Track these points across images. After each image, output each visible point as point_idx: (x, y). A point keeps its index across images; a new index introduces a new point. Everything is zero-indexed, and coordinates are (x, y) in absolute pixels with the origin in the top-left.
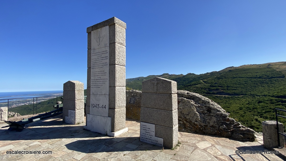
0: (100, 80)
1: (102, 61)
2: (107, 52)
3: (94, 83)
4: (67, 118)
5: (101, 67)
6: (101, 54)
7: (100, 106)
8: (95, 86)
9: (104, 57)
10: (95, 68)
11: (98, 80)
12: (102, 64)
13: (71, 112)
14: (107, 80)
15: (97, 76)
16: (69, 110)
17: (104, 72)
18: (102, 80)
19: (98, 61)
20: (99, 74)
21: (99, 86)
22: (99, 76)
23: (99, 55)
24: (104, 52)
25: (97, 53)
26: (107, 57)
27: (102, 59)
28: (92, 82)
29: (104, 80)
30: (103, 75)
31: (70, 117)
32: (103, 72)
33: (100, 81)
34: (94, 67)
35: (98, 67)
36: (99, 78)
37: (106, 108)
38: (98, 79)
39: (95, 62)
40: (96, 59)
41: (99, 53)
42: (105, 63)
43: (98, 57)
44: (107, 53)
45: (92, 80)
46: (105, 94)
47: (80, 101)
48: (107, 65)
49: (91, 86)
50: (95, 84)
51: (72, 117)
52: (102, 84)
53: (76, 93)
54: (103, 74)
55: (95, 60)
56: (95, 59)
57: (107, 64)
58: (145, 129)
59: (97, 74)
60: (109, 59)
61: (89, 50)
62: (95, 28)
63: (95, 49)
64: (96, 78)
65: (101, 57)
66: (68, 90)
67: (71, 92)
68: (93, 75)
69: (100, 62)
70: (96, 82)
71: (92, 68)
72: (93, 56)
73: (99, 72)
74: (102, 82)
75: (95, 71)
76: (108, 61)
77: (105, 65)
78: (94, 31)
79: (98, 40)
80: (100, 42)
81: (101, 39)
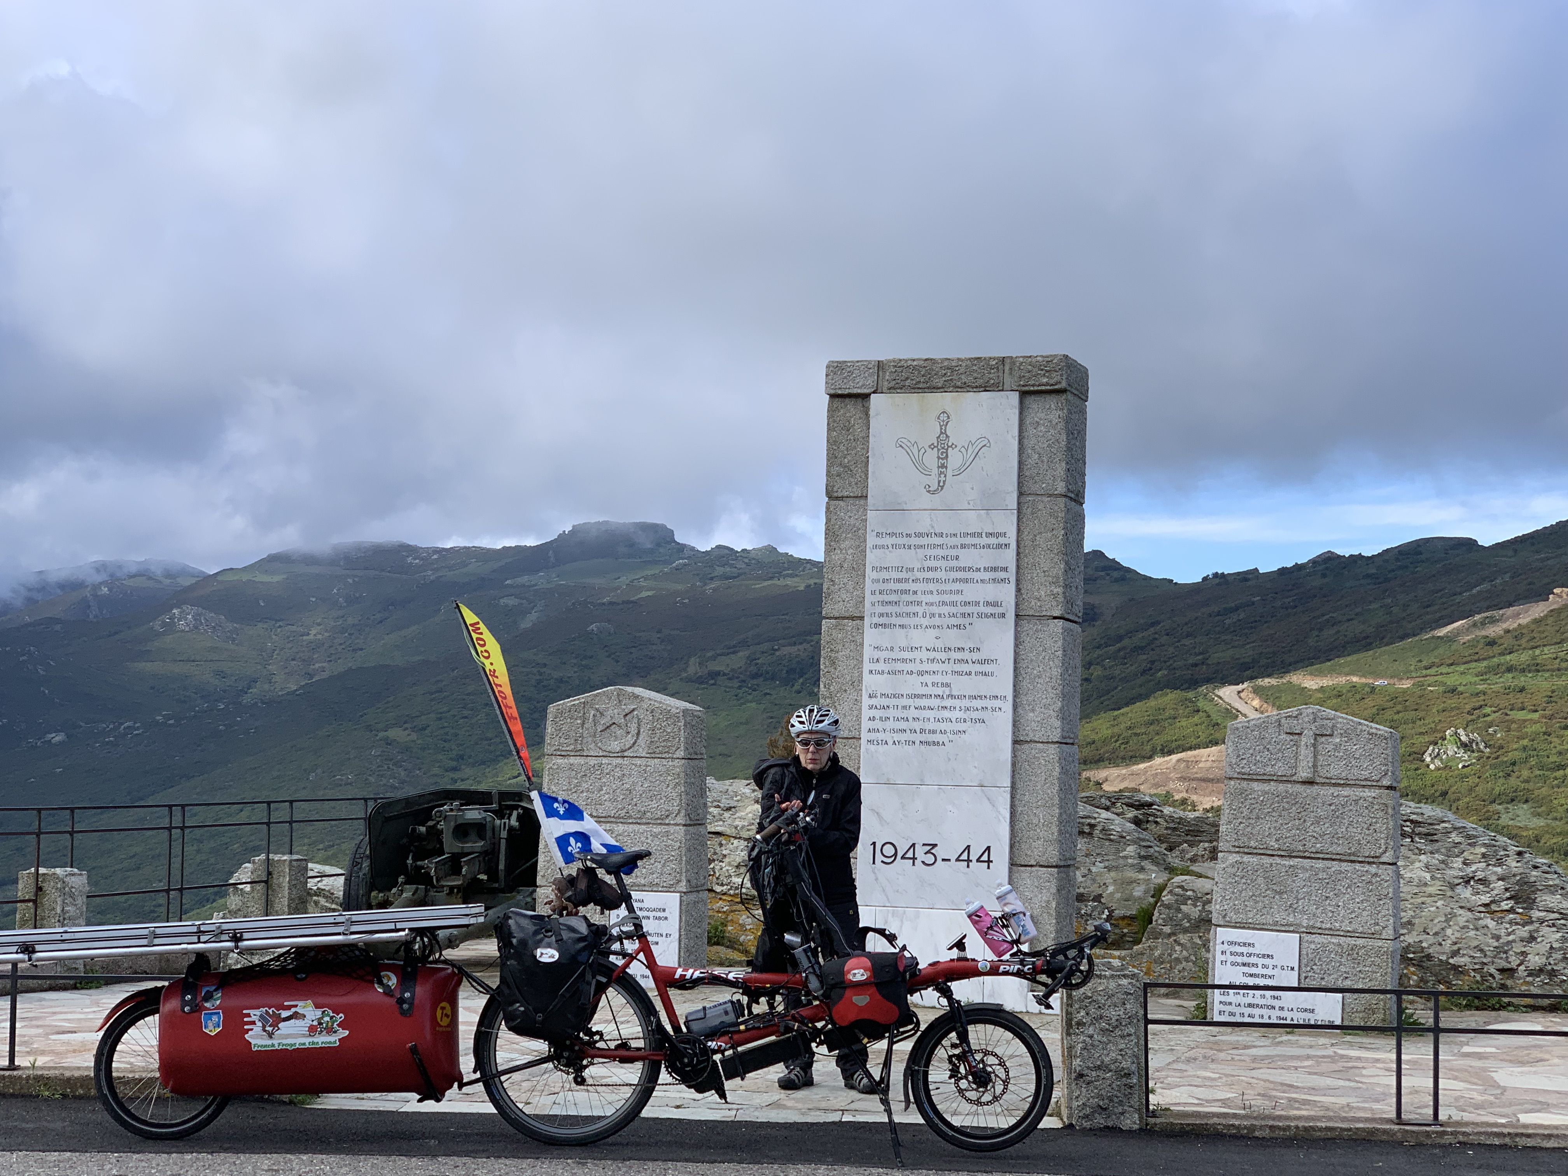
0: (948, 703)
1: (958, 592)
2: (1002, 540)
3: (891, 713)
5: (958, 627)
6: (954, 547)
7: (949, 849)
8: (903, 737)
9: (979, 570)
10: (902, 626)
11: (925, 702)
12: (962, 610)
14: (997, 703)
15: (921, 673)
17: (975, 656)
18: (957, 703)
19: (932, 586)
20: (935, 667)
21: (939, 738)
22: (938, 678)
23: (932, 552)
24: (976, 541)
25: (919, 535)
26: (1005, 569)
27: (966, 581)
28: (871, 707)
29: (978, 703)
30: (969, 674)
32: (965, 655)
33: (944, 704)
34: (896, 621)
36: (939, 691)
37: (989, 861)
38: (928, 696)
39: (906, 592)
40: (910, 570)
41: (938, 541)
42: (988, 604)
43: (932, 563)
44: (999, 546)
45: (872, 697)
46: (981, 786)
48: (1003, 615)
49: (865, 736)
50: (902, 725)
52: (962, 726)
54: (965, 668)
55: (904, 575)
56: (898, 569)
57: (1000, 610)
58: (1245, 960)
59: (918, 661)
60: (1012, 587)
61: (841, 503)
62: (908, 383)
63: (897, 509)
64: (913, 684)
65: (954, 563)
66: (604, 754)
67: (636, 765)
68: (880, 666)
69: (945, 592)
70: (913, 713)
71: (876, 620)
72: (883, 547)
73: (932, 655)
74: (958, 714)
75: (903, 644)
76: (1007, 594)
77: (986, 616)
78: (899, 398)
79: (931, 459)
80: (949, 473)
81: (955, 459)
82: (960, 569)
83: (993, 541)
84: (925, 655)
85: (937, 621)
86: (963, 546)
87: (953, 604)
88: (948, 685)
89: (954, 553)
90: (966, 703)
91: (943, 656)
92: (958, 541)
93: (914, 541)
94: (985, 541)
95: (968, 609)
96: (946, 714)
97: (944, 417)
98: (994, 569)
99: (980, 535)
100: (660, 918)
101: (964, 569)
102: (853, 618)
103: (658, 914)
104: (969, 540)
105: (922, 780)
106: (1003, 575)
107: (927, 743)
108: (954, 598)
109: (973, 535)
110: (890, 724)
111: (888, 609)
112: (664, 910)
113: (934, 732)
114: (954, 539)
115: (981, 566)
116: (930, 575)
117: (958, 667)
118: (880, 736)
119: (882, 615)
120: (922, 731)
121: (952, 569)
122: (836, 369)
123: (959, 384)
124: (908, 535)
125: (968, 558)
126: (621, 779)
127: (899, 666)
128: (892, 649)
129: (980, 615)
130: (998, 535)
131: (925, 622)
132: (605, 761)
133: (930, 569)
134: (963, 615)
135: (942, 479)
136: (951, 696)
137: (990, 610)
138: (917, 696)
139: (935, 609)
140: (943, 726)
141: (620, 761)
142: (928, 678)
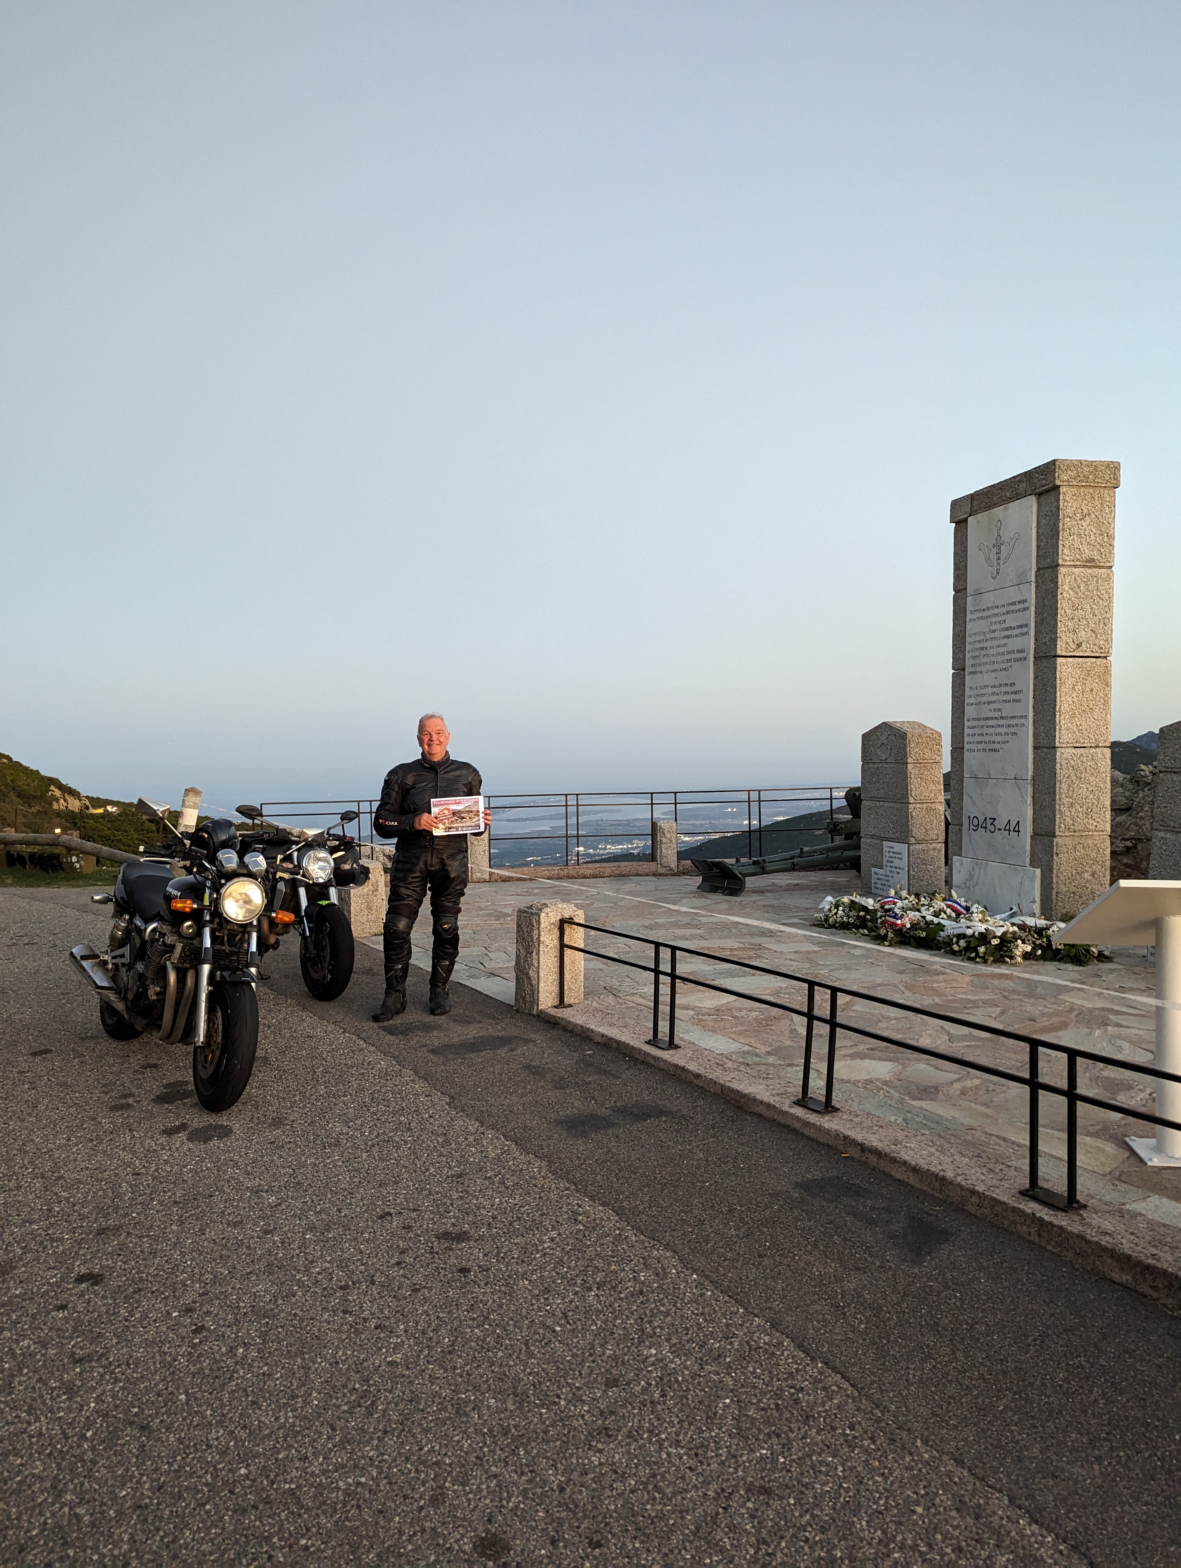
0: (1001, 722)
1: (1005, 645)
2: (1026, 605)
3: (977, 731)
4: (877, 874)
5: (1005, 669)
6: (1003, 614)
7: (1001, 823)
8: (980, 746)
9: (1014, 628)
10: (981, 672)
11: (990, 723)
12: (1007, 657)
13: (892, 850)
14: (1026, 721)
15: (989, 703)
16: (885, 843)
17: (1013, 689)
18: (1004, 722)
19: (994, 643)
20: (994, 698)
21: (997, 746)
22: (996, 706)
23: (994, 619)
24: (1014, 608)
25: (988, 609)
26: (1030, 625)
27: (1008, 637)
28: (969, 727)
29: (1014, 722)
30: (1009, 701)
31: (891, 872)
32: (1008, 689)
33: (999, 723)
34: (978, 669)
35: (991, 668)
36: (996, 714)
37: (1019, 831)
38: (992, 719)
39: (982, 649)
40: (984, 633)
41: (996, 611)
42: (1019, 651)
43: (993, 628)
44: (1024, 609)
45: (968, 720)
46: (1015, 779)
47: (925, 806)
48: (1025, 659)
49: (966, 747)
50: (980, 739)
51: (898, 870)
52: (1007, 738)
53: (913, 772)
54: (1008, 697)
55: (982, 637)
56: (979, 633)
57: (1026, 655)
59: (987, 695)
60: (1033, 636)
61: (960, 594)
63: (977, 593)
64: (985, 711)
65: (1003, 625)
67: (891, 768)
68: (972, 700)
69: (999, 646)
70: (986, 730)
71: (970, 669)
72: (973, 619)
73: (994, 690)
74: (1005, 730)
75: (981, 684)
76: (1031, 643)
77: (1018, 660)
78: (979, 516)
79: (993, 555)
80: (1001, 562)
81: (1004, 552)
82: (1007, 629)
83: (1021, 606)
84: (990, 690)
85: (996, 667)
86: (1008, 613)
87: (1003, 654)
88: (1000, 710)
89: (1002, 618)
90: (1008, 722)
91: (997, 690)
92: (1005, 609)
93: (986, 613)
94: (1018, 607)
95: (1010, 657)
96: (1000, 730)
97: (999, 524)
98: (1025, 626)
99: (1014, 603)
100: (900, 858)
102: (963, 670)
103: (900, 856)
104: (1010, 608)
105: (989, 776)
106: (1029, 629)
107: (991, 751)
109: (1012, 604)
110: (975, 739)
111: (975, 661)
113: (995, 742)
114: (1003, 608)
115: (1015, 625)
116: (993, 635)
117: (1005, 697)
118: (972, 747)
119: (973, 666)
120: (989, 742)
121: (1002, 629)
122: (955, 504)
123: (1005, 498)
124: (984, 610)
125: (1010, 620)
126: (886, 776)
127: (980, 699)
128: (977, 688)
129: (1014, 660)
130: (1027, 601)
132: (881, 765)
133: (993, 631)
134: (1008, 661)
135: (998, 567)
136: (1002, 718)
137: (1019, 656)
138: (988, 719)
139: (995, 659)
140: (998, 738)
141: (886, 765)
142: (992, 706)
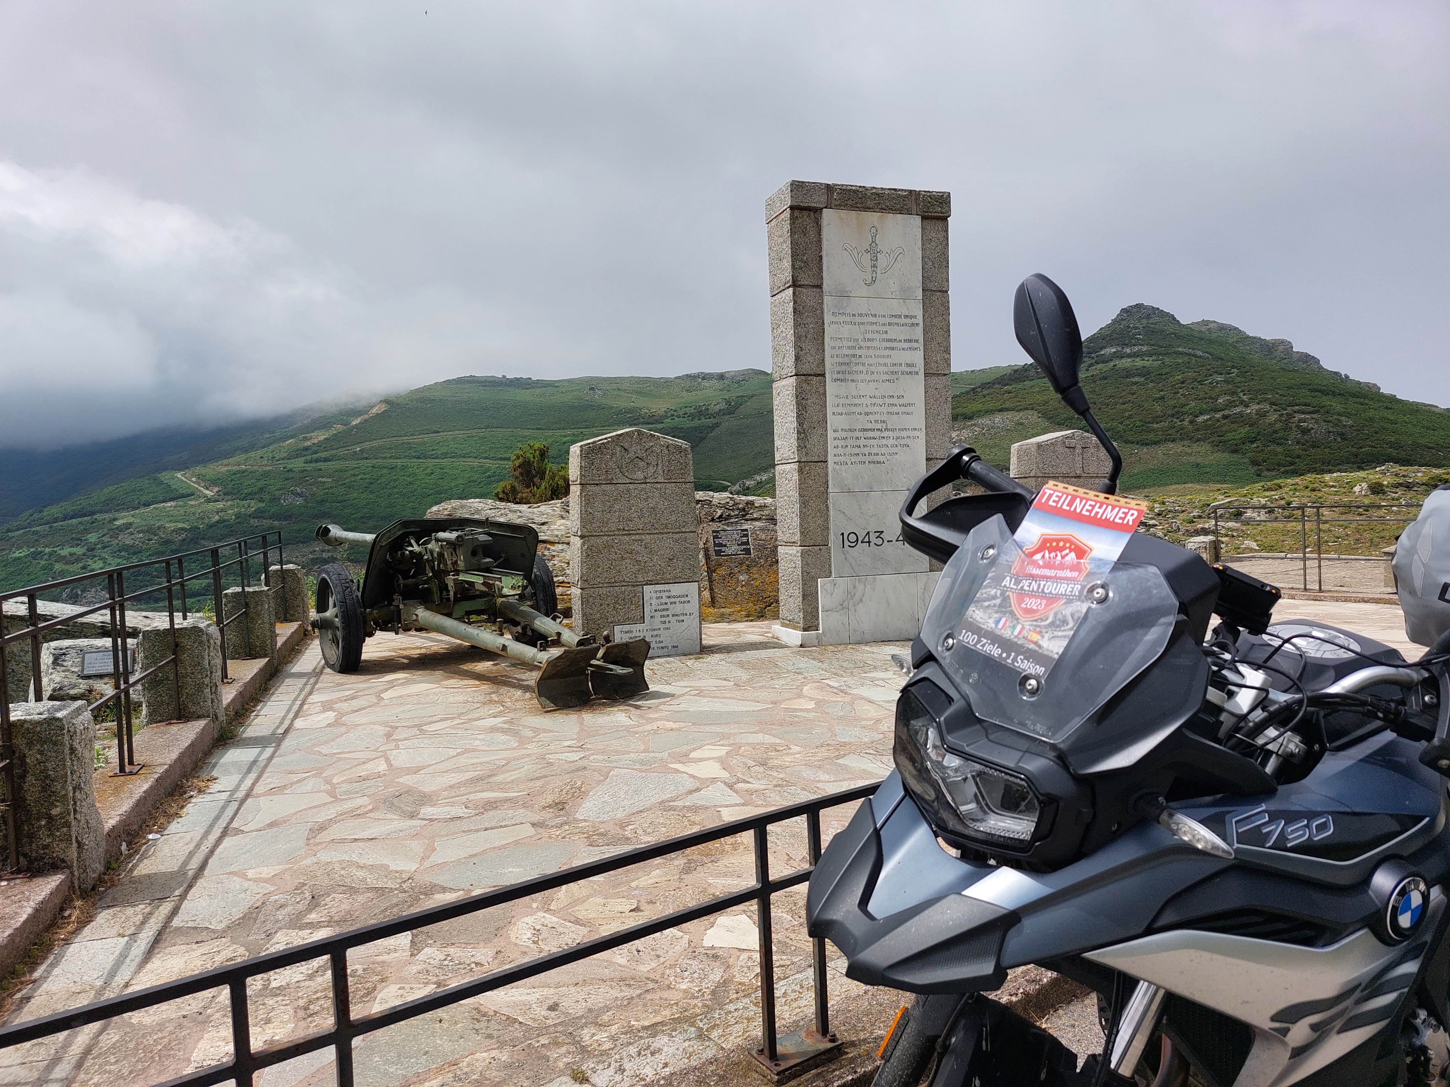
0: (885, 434)
1: (889, 356)
2: (914, 321)
3: (850, 442)
5: (889, 381)
6: (884, 325)
7: (891, 533)
8: (857, 459)
9: (900, 341)
10: (852, 381)
11: (870, 434)
12: (892, 369)
13: (664, 594)
14: (917, 433)
15: (867, 414)
16: (647, 588)
17: (901, 401)
18: (891, 434)
19: (871, 352)
20: (876, 409)
21: (880, 458)
22: (878, 417)
23: (871, 328)
24: (897, 320)
25: (860, 315)
26: (917, 341)
27: (893, 349)
28: (834, 439)
29: (904, 434)
31: (663, 623)
32: (895, 401)
33: (883, 435)
34: (847, 376)
36: (879, 426)
38: (870, 430)
39: (854, 356)
40: (856, 340)
41: (874, 320)
42: (908, 365)
43: (871, 336)
45: (835, 431)
48: (917, 373)
49: (831, 459)
50: (857, 450)
52: (895, 450)
54: (895, 409)
55: (852, 344)
56: (848, 339)
57: (915, 369)
59: (864, 405)
60: (922, 353)
61: (804, 290)
62: (850, 202)
63: (843, 295)
64: (862, 422)
65: (885, 336)
66: (631, 481)
67: (657, 489)
68: (840, 410)
69: (879, 356)
70: (863, 442)
71: (835, 376)
72: (837, 323)
73: (874, 401)
74: (891, 442)
75: (855, 393)
76: (918, 358)
77: (907, 374)
78: (843, 213)
79: (866, 259)
80: (879, 272)
81: (882, 261)
82: (888, 340)
83: (909, 321)
84: (868, 401)
86: (890, 324)
87: (885, 365)
88: (884, 422)
89: (884, 328)
90: (897, 434)
91: (880, 401)
92: (887, 320)
93: (858, 319)
94: (903, 321)
95: (895, 369)
96: (884, 442)
97: (873, 230)
98: (910, 341)
99: (900, 316)
100: (684, 602)
101: (891, 340)
102: (819, 375)
103: (683, 599)
104: (894, 320)
105: (871, 488)
106: (915, 345)
107: (874, 462)
108: (886, 361)
109: (896, 316)
110: (848, 450)
111: (843, 368)
112: (687, 596)
113: (878, 454)
114: (884, 318)
115: (902, 338)
116: (869, 344)
117: (890, 409)
118: (842, 459)
119: (839, 372)
120: (870, 454)
121: (883, 340)
122: (797, 187)
123: (884, 206)
124: (854, 315)
125: (894, 333)
126: (646, 500)
127: (853, 409)
128: (847, 397)
129: (903, 373)
130: (912, 317)
131: (868, 377)
132: (631, 486)
133: (869, 340)
134: (892, 373)
135: (874, 275)
136: (887, 429)
137: (908, 369)
138: (865, 430)
139: (873, 368)
140: (883, 450)
141: (643, 486)
142: (872, 418)
